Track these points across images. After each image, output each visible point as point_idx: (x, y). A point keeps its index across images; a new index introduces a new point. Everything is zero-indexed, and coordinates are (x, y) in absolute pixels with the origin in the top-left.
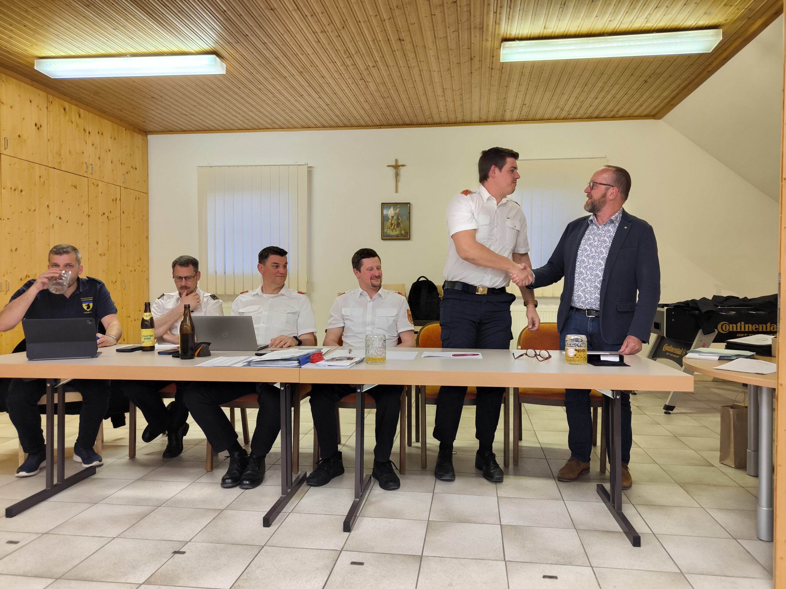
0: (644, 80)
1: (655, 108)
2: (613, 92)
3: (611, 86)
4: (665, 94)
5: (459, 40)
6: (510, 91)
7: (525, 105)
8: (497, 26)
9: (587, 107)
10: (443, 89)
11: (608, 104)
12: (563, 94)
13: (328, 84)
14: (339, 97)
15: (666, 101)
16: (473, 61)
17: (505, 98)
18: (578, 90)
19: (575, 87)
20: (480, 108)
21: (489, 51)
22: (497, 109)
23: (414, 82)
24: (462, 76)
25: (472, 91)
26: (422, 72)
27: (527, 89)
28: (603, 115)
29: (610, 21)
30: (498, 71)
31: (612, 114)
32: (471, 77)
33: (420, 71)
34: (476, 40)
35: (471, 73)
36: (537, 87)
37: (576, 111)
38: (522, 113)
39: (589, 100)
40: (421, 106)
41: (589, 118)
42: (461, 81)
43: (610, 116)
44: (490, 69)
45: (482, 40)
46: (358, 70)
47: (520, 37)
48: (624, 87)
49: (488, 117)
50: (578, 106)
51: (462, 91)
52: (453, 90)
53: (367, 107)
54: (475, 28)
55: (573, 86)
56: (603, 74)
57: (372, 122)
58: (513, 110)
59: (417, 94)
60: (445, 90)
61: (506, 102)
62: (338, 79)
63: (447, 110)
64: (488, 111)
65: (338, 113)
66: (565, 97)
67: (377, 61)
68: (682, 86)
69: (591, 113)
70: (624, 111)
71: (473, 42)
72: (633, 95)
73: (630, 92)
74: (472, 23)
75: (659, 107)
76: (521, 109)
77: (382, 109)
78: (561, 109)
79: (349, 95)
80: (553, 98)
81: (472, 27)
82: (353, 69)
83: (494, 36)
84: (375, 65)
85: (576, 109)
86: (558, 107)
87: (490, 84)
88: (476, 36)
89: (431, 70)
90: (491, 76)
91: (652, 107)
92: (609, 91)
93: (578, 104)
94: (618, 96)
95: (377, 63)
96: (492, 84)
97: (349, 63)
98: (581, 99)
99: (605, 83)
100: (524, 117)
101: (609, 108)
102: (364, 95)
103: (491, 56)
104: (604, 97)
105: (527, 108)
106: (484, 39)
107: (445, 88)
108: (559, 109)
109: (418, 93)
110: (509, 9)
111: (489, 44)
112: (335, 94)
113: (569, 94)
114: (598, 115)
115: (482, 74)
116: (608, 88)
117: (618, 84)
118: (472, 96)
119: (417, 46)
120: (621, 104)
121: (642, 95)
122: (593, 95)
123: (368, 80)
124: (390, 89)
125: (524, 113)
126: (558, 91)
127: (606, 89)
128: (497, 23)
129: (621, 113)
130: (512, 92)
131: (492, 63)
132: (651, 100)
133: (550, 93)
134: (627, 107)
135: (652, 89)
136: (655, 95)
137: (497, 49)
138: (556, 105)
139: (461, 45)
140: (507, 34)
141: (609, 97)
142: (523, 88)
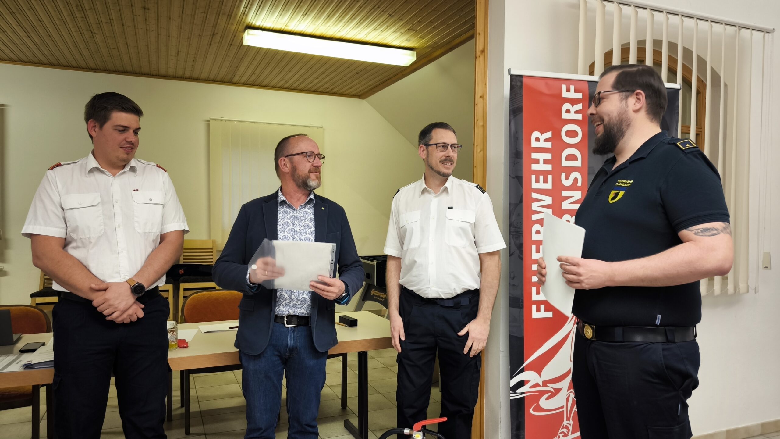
0: (356, 72)
1: (361, 91)
2: (331, 76)
3: (331, 72)
4: (370, 83)
5: (206, 20)
6: (243, 62)
7: (255, 74)
8: (245, 16)
9: (308, 83)
10: (178, 51)
11: (326, 83)
12: (290, 71)
13: (45, 28)
14: (53, 39)
15: (370, 88)
16: (214, 36)
17: (237, 67)
18: (303, 71)
19: (301, 69)
20: (211, 70)
21: (232, 32)
22: (227, 73)
23: (149, 42)
24: (201, 45)
25: (206, 57)
26: (159, 36)
27: (260, 64)
28: (320, 90)
29: (339, 31)
30: (237, 47)
31: (327, 90)
32: (210, 47)
33: (158, 34)
34: (222, 22)
35: (211, 44)
36: (268, 64)
37: (299, 85)
38: (250, 79)
39: (311, 79)
40: (149, 61)
41: (308, 91)
42: (199, 48)
43: (325, 92)
44: (229, 45)
45: (228, 24)
46: (88, 22)
47: (263, 27)
48: (341, 75)
49: (217, 78)
50: (300, 82)
51: (197, 55)
52: (188, 54)
53: (85, 52)
54: (224, 14)
55: (300, 68)
56: (326, 63)
57: (87, 65)
58: (243, 76)
59: (148, 51)
60: (179, 53)
61: (238, 70)
62: (59, 26)
63: (176, 67)
64: (218, 74)
65: (46, 53)
66: (291, 74)
67: (113, 20)
68: (383, 80)
69: (311, 87)
70: (338, 89)
71: (218, 23)
72: (346, 81)
73: (345, 78)
74: (222, 10)
75: (364, 91)
76: (250, 76)
77: (103, 57)
78: (286, 82)
79: (68, 40)
80: (281, 73)
81: (221, 13)
82: (82, 21)
83: (239, 22)
84: (109, 21)
85: (299, 83)
86: (284, 80)
87: (227, 55)
88: (223, 20)
89: (170, 36)
90: (229, 49)
91: (358, 90)
92: (328, 75)
93: (301, 80)
94: (335, 80)
95: (112, 21)
96: (228, 55)
97: (77, 15)
98: (305, 77)
99: (327, 70)
100: (251, 83)
101: (326, 86)
102: (87, 43)
103: (233, 35)
104: (323, 79)
105: (256, 77)
106: (230, 22)
107: (180, 50)
108: (285, 81)
109: (150, 50)
110: (258, 7)
111: (233, 27)
112: (50, 36)
113: (296, 72)
114: (316, 89)
115: (221, 48)
116: (328, 73)
117: (336, 72)
118: (205, 60)
119: (161, 16)
120: (336, 85)
121: (353, 82)
122: (315, 76)
123: (96, 32)
124: (119, 43)
125: (252, 79)
126: (286, 69)
127: (326, 73)
128: (245, 14)
129: (334, 91)
130: (245, 63)
131: (233, 40)
132: (359, 85)
133: (279, 69)
134: (340, 87)
135: (361, 79)
136: (363, 83)
137: (240, 32)
138: (282, 78)
139: (206, 23)
140: (252, 23)
141: (328, 79)
142: (255, 63)
